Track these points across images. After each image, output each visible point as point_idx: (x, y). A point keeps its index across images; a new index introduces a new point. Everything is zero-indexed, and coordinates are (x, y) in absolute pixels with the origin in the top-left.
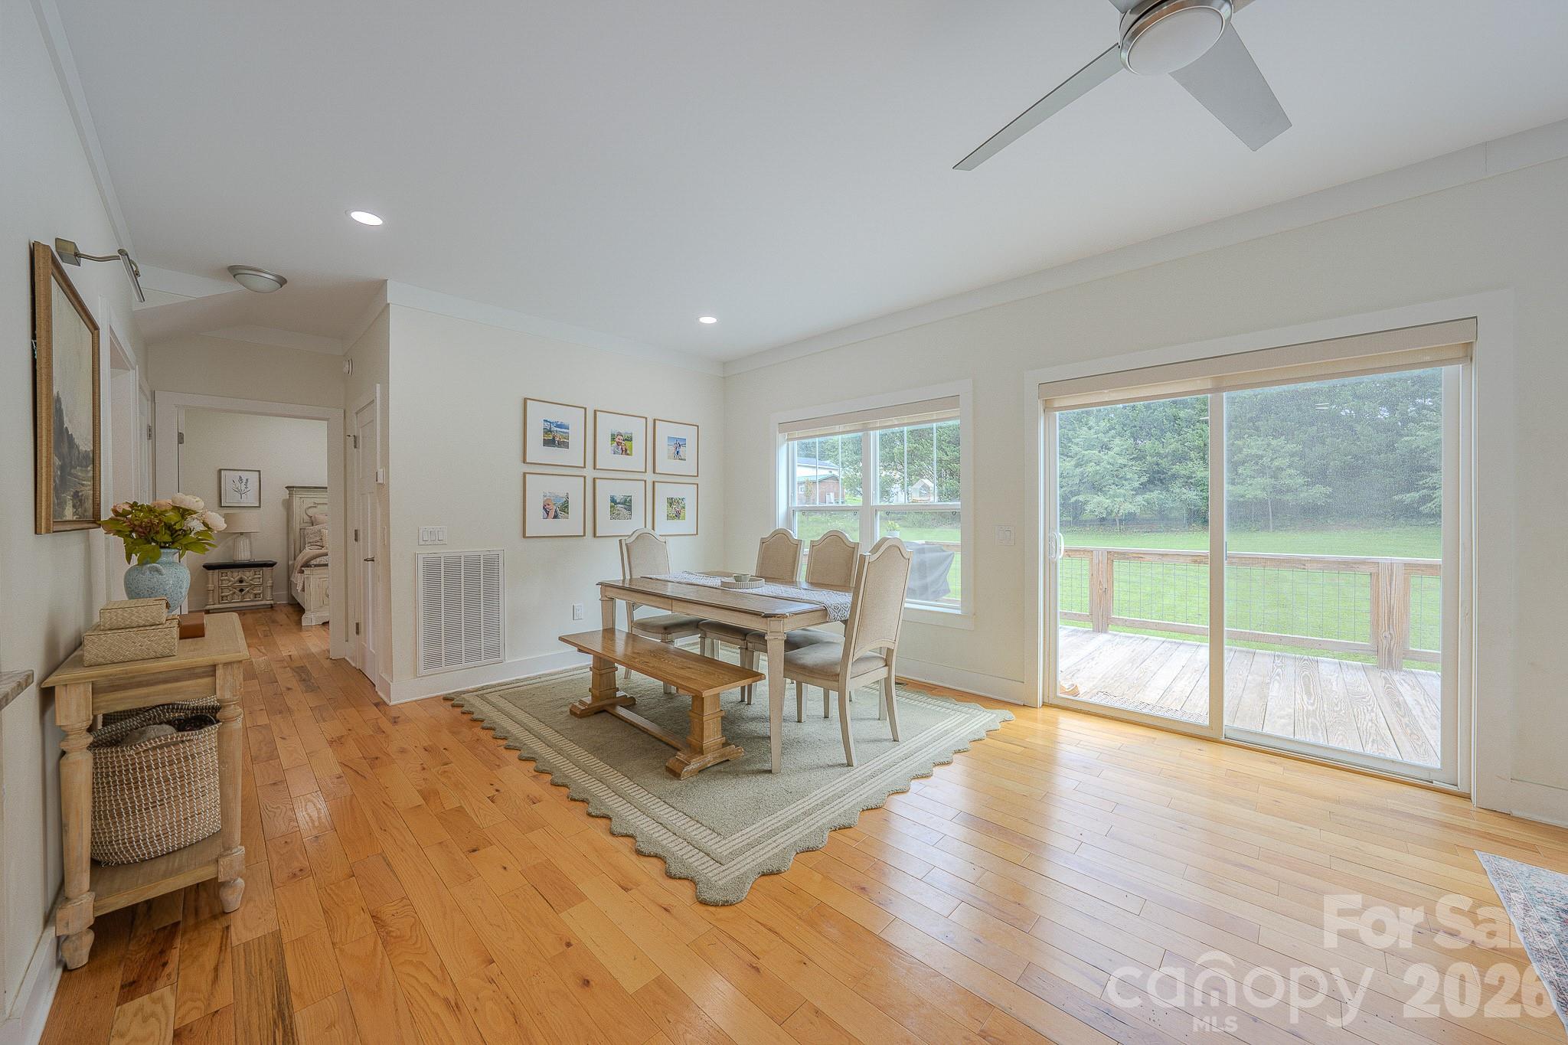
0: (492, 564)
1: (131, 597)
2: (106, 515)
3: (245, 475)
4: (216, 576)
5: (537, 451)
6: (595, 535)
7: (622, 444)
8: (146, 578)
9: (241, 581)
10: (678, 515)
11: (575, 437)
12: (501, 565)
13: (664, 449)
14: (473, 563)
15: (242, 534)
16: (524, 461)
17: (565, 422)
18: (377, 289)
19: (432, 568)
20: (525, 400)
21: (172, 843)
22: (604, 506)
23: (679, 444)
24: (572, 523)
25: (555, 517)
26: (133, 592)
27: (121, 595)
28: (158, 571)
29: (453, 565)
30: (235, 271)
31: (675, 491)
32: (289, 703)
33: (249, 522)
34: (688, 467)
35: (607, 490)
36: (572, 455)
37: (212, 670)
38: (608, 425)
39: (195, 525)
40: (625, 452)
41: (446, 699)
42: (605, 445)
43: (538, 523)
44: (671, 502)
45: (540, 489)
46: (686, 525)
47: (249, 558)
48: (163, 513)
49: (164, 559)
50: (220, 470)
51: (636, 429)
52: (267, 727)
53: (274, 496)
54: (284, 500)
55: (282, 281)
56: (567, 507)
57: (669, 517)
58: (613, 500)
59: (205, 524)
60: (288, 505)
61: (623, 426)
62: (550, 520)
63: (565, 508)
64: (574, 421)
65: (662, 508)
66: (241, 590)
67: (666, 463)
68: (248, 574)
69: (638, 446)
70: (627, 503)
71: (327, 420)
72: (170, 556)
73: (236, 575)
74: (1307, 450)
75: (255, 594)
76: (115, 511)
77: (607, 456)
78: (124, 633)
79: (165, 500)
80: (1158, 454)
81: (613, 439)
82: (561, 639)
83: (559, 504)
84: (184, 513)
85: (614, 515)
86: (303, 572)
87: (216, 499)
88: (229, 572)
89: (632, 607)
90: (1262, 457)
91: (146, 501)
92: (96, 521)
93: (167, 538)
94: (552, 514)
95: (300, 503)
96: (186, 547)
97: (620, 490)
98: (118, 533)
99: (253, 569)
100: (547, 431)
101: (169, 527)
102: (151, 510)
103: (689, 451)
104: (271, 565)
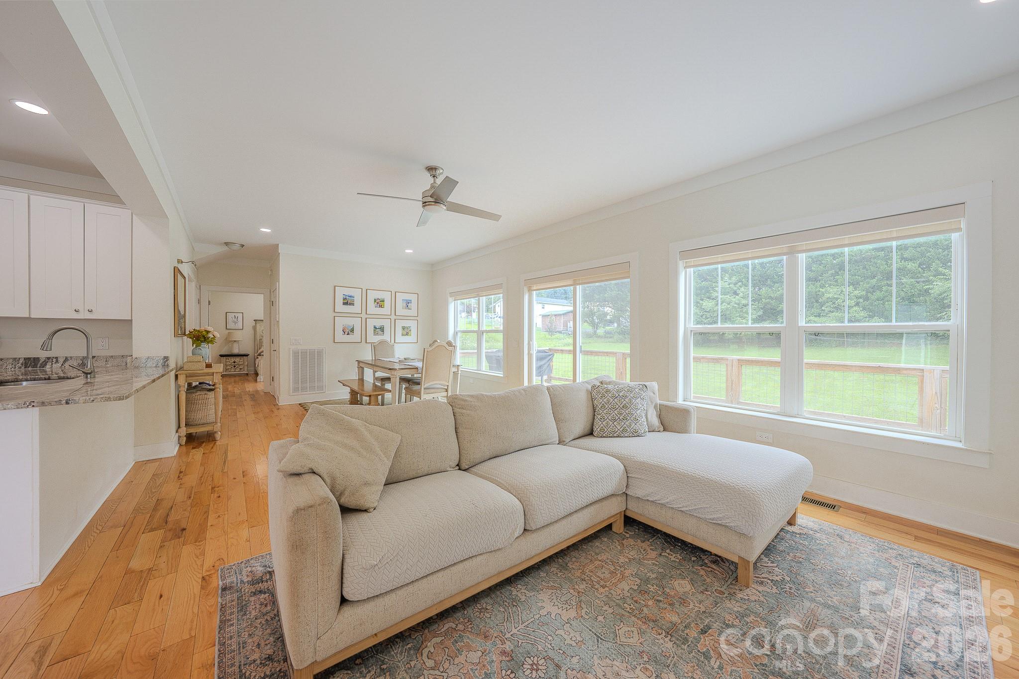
0: (320, 353)
1: (193, 355)
2: (187, 333)
3: (236, 315)
4: (224, 360)
5: (340, 307)
6: (366, 342)
7: (380, 303)
8: (197, 351)
9: (234, 362)
10: (407, 334)
11: (357, 301)
12: (324, 353)
13: (400, 304)
14: (312, 353)
15: (235, 341)
16: (334, 312)
17: (353, 295)
18: (276, 247)
19: (296, 354)
20: (335, 286)
21: (203, 421)
22: (370, 330)
23: (408, 303)
24: (356, 337)
25: (348, 334)
26: (193, 354)
27: (191, 354)
28: (201, 349)
29: (304, 353)
30: (227, 244)
31: (406, 323)
32: (244, 403)
33: (238, 336)
34: (413, 312)
35: (371, 323)
36: (356, 308)
37: (213, 374)
38: (372, 295)
39: (211, 336)
40: (381, 306)
41: (300, 404)
42: (371, 303)
43: (340, 337)
44: (404, 328)
45: (341, 323)
46: (412, 338)
47: (238, 352)
48: (202, 332)
49: (202, 346)
50: (227, 313)
51: (386, 296)
52: (236, 409)
53: (249, 324)
54: (253, 326)
55: (243, 246)
56: (353, 330)
57: (403, 335)
58: (375, 327)
59: (214, 336)
60: (255, 328)
61: (380, 295)
62: (346, 335)
63: (352, 330)
64: (357, 295)
65: (399, 331)
66: (235, 367)
67: (401, 311)
68: (237, 359)
69: (387, 304)
70: (382, 329)
71: (264, 294)
72: (204, 345)
73: (232, 359)
74: (869, 295)
75: (240, 369)
76: (190, 332)
77: (372, 308)
78: (192, 363)
79: (203, 328)
80: (771, 298)
81: (375, 301)
82: (339, 381)
83: (350, 328)
84: (208, 332)
85: (375, 333)
86: (258, 358)
87: (225, 326)
88: (229, 358)
89: (375, 372)
90: (837, 299)
91: (198, 329)
92: (185, 334)
93: (203, 340)
94: (346, 333)
95: (259, 328)
96: (208, 343)
97: (378, 323)
98: (190, 338)
99: (239, 357)
100: (344, 299)
101: (204, 336)
102: (199, 331)
103: (413, 305)
104: (247, 355)
